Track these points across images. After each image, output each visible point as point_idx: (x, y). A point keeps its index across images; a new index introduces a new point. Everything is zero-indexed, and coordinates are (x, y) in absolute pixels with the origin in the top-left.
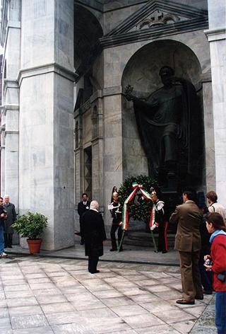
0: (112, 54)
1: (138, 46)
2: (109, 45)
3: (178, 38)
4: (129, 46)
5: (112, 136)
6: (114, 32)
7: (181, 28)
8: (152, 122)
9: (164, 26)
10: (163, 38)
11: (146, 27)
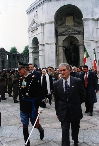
0: (60, 38)
1: (66, 36)
2: (60, 36)
3: (74, 36)
4: (64, 36)
5: (61, 55)
6: (61, 33)
7: (75, 34)
8: (68, 52)
9: (72, 33)
10: (72, 36)
11: (68, 33)
